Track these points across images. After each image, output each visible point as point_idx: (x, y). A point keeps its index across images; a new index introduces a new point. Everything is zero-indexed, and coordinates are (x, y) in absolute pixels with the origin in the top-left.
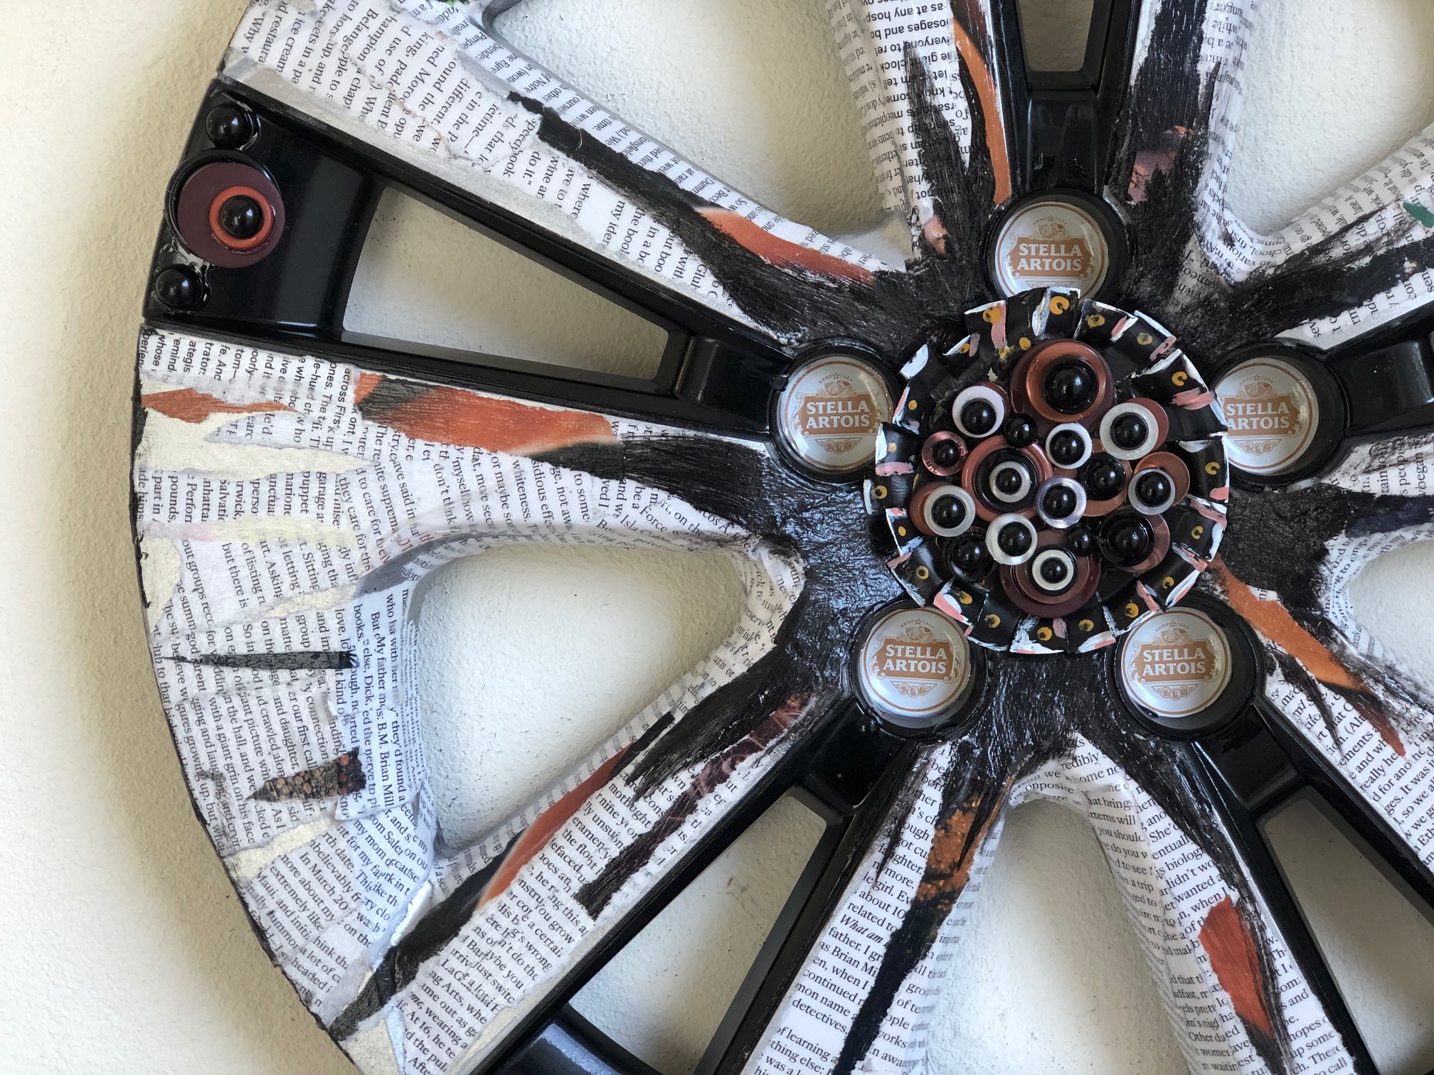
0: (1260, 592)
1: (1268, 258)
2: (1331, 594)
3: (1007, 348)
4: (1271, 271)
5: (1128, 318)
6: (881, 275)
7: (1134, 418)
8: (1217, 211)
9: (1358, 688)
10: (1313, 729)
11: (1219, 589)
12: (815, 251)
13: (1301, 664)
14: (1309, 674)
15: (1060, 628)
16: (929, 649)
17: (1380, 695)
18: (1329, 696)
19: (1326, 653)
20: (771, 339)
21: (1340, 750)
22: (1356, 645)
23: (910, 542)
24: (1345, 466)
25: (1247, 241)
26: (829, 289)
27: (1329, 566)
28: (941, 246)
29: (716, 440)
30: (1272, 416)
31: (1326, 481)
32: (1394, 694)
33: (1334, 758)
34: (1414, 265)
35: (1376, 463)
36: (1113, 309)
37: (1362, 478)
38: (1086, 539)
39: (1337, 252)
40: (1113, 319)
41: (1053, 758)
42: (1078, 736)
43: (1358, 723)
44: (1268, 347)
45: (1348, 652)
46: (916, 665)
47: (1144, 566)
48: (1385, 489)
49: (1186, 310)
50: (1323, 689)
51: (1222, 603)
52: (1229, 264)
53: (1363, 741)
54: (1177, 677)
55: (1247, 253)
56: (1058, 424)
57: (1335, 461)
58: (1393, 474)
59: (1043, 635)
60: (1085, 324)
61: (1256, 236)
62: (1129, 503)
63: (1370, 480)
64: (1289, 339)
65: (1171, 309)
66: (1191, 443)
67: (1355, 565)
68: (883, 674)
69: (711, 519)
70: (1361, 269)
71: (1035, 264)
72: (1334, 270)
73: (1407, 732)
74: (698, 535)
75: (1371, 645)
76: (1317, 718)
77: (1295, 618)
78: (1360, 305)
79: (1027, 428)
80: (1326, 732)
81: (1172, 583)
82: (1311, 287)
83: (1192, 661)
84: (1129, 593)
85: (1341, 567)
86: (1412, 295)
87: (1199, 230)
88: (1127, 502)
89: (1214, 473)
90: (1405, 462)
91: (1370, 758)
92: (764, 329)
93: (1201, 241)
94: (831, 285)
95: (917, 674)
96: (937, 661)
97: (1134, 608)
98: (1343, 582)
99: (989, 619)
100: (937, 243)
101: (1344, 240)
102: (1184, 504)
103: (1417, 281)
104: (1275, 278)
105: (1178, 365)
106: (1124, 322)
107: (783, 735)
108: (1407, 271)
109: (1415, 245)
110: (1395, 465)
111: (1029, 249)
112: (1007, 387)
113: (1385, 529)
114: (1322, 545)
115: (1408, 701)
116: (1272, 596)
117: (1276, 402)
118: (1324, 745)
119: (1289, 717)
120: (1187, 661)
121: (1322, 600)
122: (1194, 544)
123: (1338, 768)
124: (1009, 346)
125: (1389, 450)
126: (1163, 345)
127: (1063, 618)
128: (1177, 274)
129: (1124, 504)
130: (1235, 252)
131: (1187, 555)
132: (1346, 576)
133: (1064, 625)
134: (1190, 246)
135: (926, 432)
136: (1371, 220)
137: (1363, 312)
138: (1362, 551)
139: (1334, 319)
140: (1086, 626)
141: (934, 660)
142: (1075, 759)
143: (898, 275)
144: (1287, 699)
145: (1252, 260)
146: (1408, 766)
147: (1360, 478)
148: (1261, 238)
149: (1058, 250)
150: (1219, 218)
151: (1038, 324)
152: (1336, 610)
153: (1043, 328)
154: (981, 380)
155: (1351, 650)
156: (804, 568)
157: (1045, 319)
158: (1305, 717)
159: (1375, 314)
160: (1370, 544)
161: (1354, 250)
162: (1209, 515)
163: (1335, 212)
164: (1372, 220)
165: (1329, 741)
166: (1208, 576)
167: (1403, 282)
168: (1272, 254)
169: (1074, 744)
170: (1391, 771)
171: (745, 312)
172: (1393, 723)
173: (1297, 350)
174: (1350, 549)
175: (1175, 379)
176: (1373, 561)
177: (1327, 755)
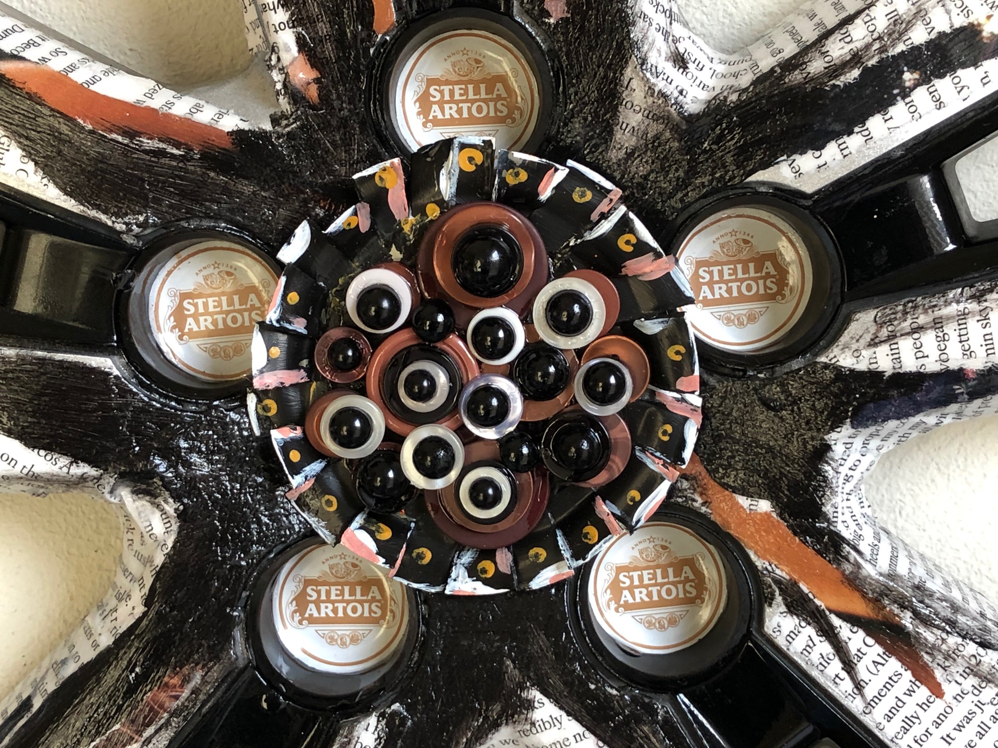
0: (749, 501)
1: (731, 81)
2: (838, 500)
3: (411, 218)
4: (734, 97)
5: (556, 170)
6: (239, 135)
7: (573, 297)
8: (663, 25)
9: (880, 618)
10: (826, 671)
11: (700, 501)
12: (154, 110)
13: (806, 590)
14: (818, 602)
15: (504, 560)
16: (358, 589)
17: (908, 625)
18: (844, 630)
19: (837, 574)
20: (105, 225)
21: (863, 696)
22: (873, 562)
23: (307, 468)
24: (844, 338)
25: (704, 61)
26: (173, 156)
27: (834, 464)
28: (313, 92)
29: (44, 359)
30: (755, 280)
31: (823, 359)
32: (926, 622)
33: (856, 706)
34: (916, 76)
35: (884, 333)
36: (536, 159)
37: (866, 353)
38: (525, 450)
39: (816, 66)
40: (537, 173)
41: (507, 724)
42: (535, 694)
43: (883, 662)
44: (737, 195)
45: (864, 572)
46: (345, 609)
47: (601, 479)
48: (897, 366)
49: (630, 155)
50: (836, 621)
51: (704, 516)
52: (681, 92)
53: (891, 682)
54: (662, 603)
55: (705, 76)
56: (480, 309)
57: (832, 332)
58: (906, 345)
59: (484, 571)
60: (503, 181)
61: (717, 56)
62: (576, 402)
63: (877, 355)
64: (763, 183)
65: (615, 155)
66: (648, 323)
67: (866, 461)
68: (305, 622)
69: (49, 457)
70: (848, 87)
71: (450, 111)
72: (814, 89)
73: (944, 668)
74: (33, 478)
75: (894, 558)
76: (831, 657)
77: (795, 534)
78: (850, 133)
79: (440, 318)
80: (843, 674)
81: (638, 498)
82: (786, 113)
83: (679, 582)
84: (588, 514)
85: (849, 463)
86: (916, 115)
87: (639, 49)
88: (574, 402)
89: (678, 358)
90: (920, 329)
91: (900, 704)
92: (93, 213)
93: (642, 64)
94: (175, 151)
95: (346, 620)
96: (371, 602)
97: (592, 531)
98: (853, 482)
99: (418, 554)
100: (307, 89)
101: (824, 49)
102: (647, 397)
103: (920, 95)
104: (739, 105)
105: (624, 225)
106: (552, 176)
107: (163, 721)
108: (907, 84)
109: (915, 50)
110: (908, 334)
111: (442, 92)
112: (413, 267)
113: (900, 416)
114: (823, 439)
115: (943, 630)
116: (764, 506)
117: (760, 260)
118: (842, 689)
119: (796, 658)
120: (673, 583)
121: (828, 509)
122: (664, 448)
123: (862, 718)
124: (414, 215)
125: (899, 315)
126: (606, 201)
127: (508, 547)
128: (616, 108)
129: (571, 403)
130: (689, 75)
131: (654, 463)
132: (857, 474)
133: (510, 556)
134: (628, 72)
135: (316, 329)
136: (856, 21)
137: (854, 141)
138: (874, 443)
139: (817, 154)
140: (537, 555)
141: (366, 601)
142: (533, 724)
143: (263, 135)
144: (792, 636)
145: (711, 86)
146: (949, 710)
147: (864, 353)
148: (724, 57)
149: (477, 92)
150: (666, 34)
151: (446, 185)
152: (847, 517)
153: (454, 190)
154: (381, 261)
155: (868, 570)
156: (176, 510)
157: (455, 179)
158: (815, 657)
159: (871, 142)
160: (883, 433)
161: (837, 62)
162: (678, 410)
163: (813, 16)
164: (858, 21)
165: (847, 685)
166: (685, 484)
167: (903, 98)
168: (735, 75)
169: (529, 705)
170: (928, 717)
171: (66, 193)
172: (926, 657)
173: (773, 195)
174: (858, 443)
175: (621, 243)
176: (888, 454)
177: (847, 702)
